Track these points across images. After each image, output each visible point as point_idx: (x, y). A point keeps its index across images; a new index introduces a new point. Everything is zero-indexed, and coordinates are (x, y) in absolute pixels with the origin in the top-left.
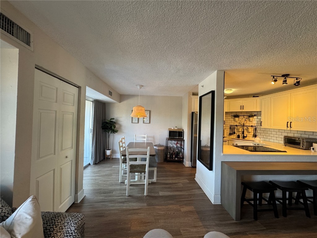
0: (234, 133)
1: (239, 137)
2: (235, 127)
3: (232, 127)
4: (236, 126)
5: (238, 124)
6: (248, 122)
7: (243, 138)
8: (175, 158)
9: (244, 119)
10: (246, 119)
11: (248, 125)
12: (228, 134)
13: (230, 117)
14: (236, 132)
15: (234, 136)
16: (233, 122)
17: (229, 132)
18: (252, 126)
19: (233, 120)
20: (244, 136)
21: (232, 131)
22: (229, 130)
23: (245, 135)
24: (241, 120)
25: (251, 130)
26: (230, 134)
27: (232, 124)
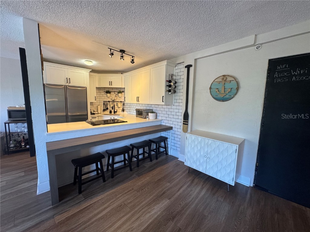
0: (107, 109)
1: (111, 112)
2: (108, 103)
3: (105, 103)
4: (109, 101)
5: (110, 100)
6: (118, 98)
7: (114, 113)
8: (25, 146)
9: (115, 95)
10: (116, 95)
11: (118, 100)
12: (102, 110)
13: (103, 93)
14: (109, 108)
15: (107, 112)
16: (106, 98)
17: (103, 108)
18: (121, 102)
19: (106, 96)
20: (114, 111)
21: (105, 107)
22: (103, 106)
23: (116, 111)
24: (112, 96)
25: (120, 105)
26: (104, 110)
27: (106, 100)
